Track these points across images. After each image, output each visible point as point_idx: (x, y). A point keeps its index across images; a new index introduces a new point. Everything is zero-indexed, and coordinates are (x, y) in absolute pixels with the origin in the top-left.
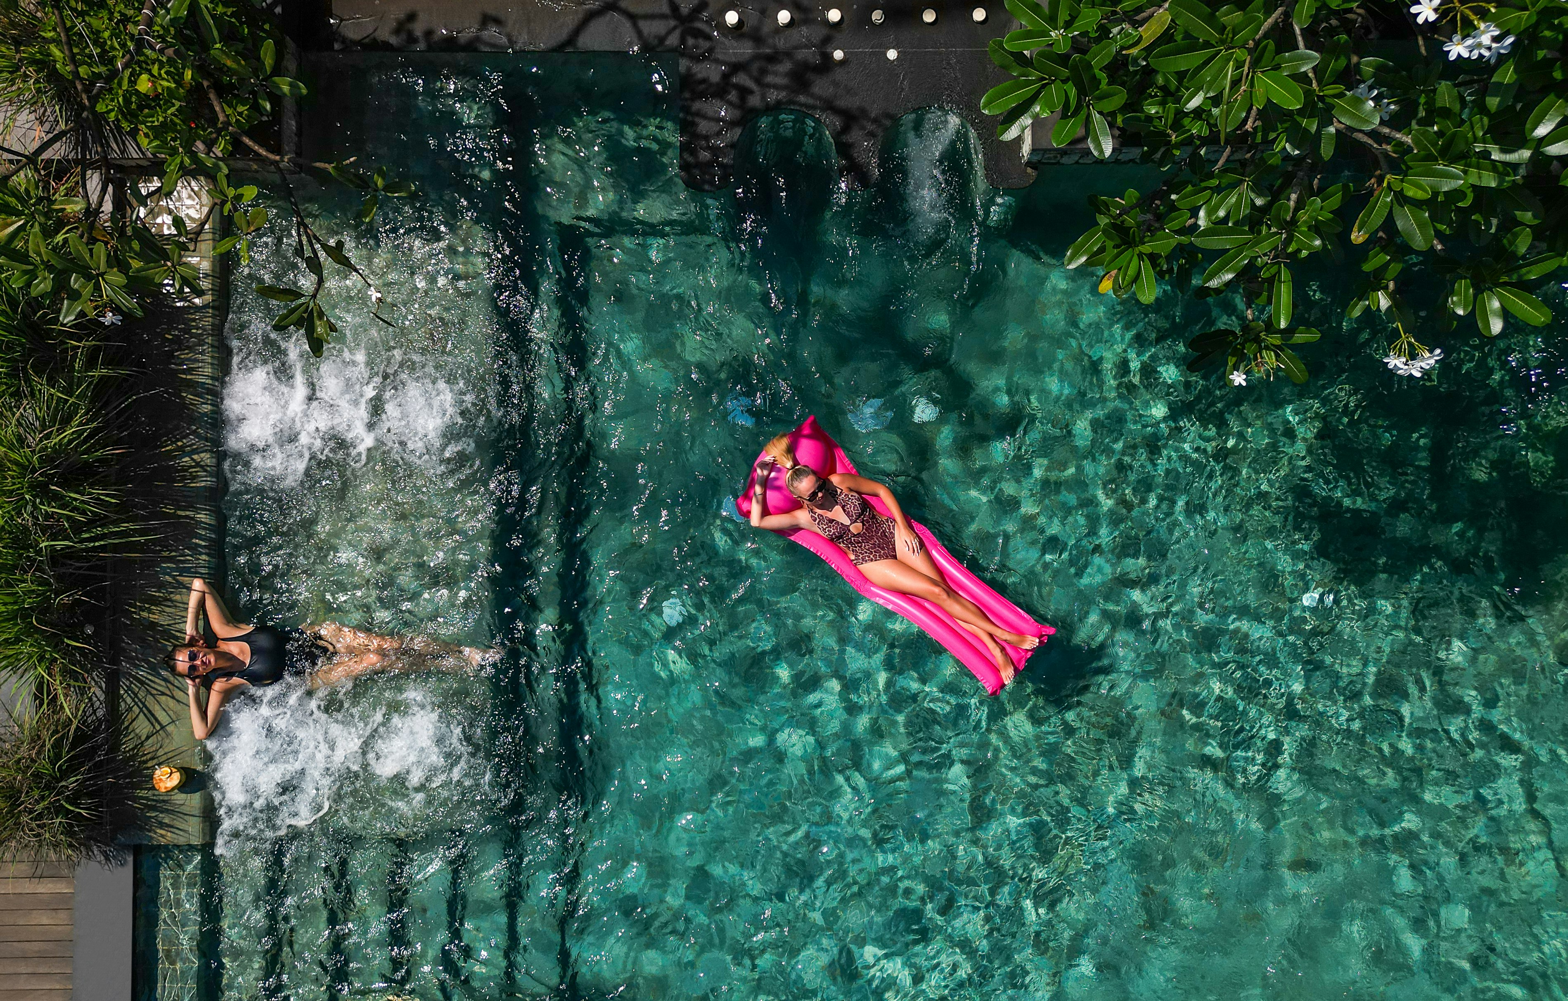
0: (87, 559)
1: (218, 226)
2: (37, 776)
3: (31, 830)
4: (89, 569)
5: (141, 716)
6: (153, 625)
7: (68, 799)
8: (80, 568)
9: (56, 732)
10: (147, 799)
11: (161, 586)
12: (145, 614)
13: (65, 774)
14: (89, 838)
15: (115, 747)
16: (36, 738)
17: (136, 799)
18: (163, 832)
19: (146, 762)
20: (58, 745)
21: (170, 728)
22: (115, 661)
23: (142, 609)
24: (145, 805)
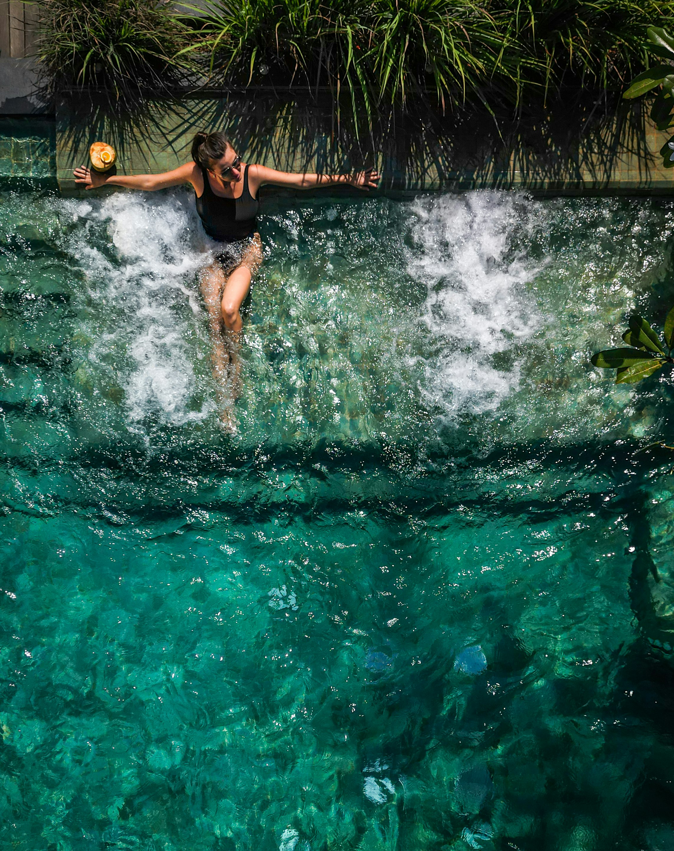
0: (333, 69)
1: (653, 186)
2: (120, 24)
3: (64, 19)
4: (323, 70)
5: (180, 121)
6: (271, 131)
7: (95, 55)
8: (324, 61)
9: (163, 40)
10: (102, 127)
11: (308, 139)
12: (281, 122)
13: (120, 50)
14: (59, 73)
15: (149, 96)
16: (155, 22)
17: (101, 118)
18: (70, 143)
19: (138, 126)
20: (149, 44)
21: (169, 149)
22: (235, 95)
23: (286, 120)
24: (95, 126)
